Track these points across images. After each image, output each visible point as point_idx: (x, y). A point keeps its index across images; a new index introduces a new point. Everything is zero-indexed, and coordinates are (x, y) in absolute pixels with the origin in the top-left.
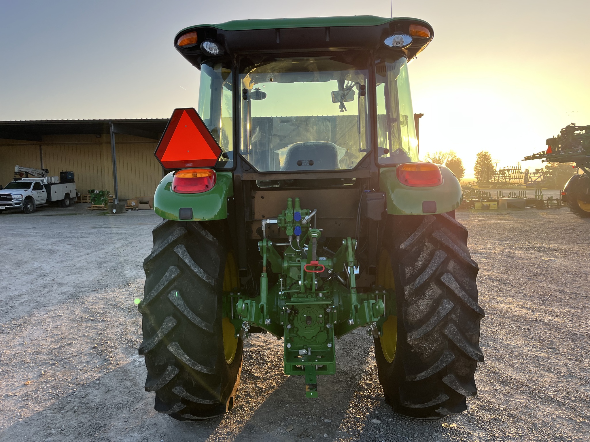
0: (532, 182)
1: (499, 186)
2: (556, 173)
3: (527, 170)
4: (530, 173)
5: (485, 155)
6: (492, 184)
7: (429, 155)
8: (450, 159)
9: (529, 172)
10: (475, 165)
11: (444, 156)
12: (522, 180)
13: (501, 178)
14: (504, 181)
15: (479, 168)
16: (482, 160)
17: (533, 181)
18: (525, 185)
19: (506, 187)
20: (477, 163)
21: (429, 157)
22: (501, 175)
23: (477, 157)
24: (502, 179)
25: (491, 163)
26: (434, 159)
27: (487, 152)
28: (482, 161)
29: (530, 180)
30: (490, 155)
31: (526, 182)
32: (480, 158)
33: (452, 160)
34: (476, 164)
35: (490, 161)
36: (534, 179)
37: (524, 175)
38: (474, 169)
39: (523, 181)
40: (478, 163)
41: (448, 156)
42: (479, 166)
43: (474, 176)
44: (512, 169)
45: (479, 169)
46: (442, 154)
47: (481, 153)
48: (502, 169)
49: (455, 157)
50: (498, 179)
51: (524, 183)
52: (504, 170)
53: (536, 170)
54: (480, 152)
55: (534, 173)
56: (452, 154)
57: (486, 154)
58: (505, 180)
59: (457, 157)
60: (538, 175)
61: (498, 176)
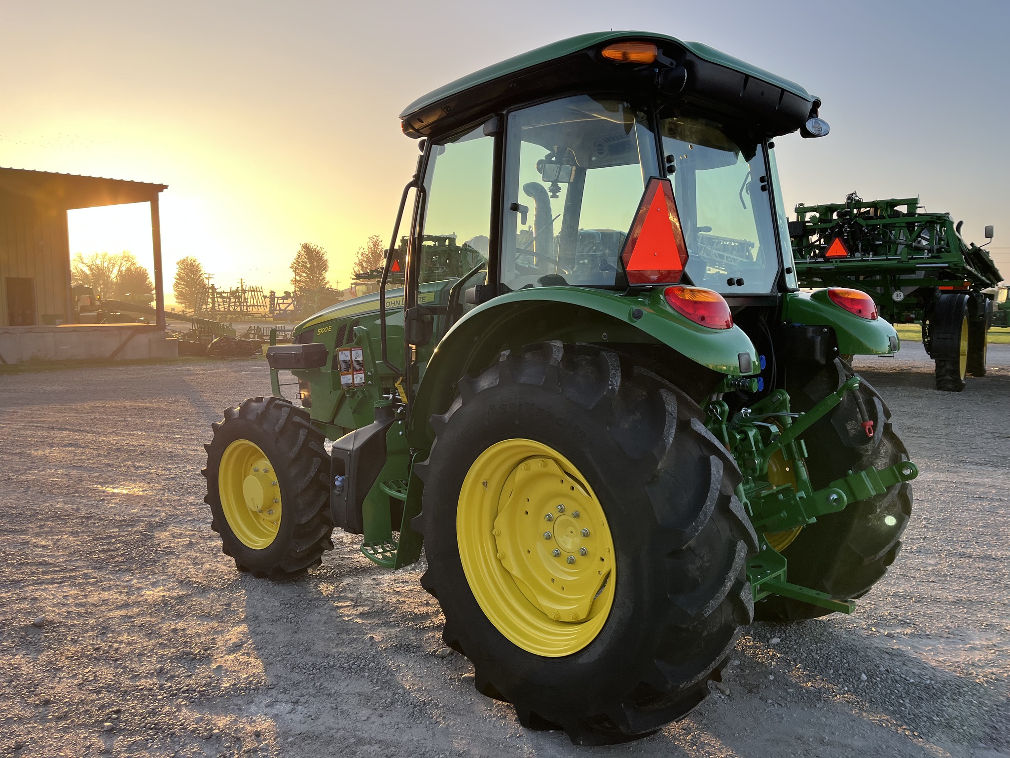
0: (282, 312)
1: (230, 318)
2: (316, 298)
3: (272, 293)
4: (278, 298)
5: (192, 265)
6: (220, 314)
7: (81, 258)
8: (124, 269)
9: (277, 295)
10: (174, 281)
11: (112, 261)
12: (265, 307)
13: (233, 304)
14: (239, 309)
15: (182, 286)
16: (187, 272)
17: (282, 310)
18: (271, 315)
19: (243, 318)
20: (178, 277)
21: (83, 263)
22: (233, 300)
23: (178, 267)
24: (235, 306)
25: (201, 278)
26: (93, 267)
27: (194, 259)
28: (187, 275)
29: (278, 308)
30: (200, 265)
31: (272, 311)
32: (184, 270)
33: (128, 269)
34: (177, 279)
35: (200, 276)
36: (283, 307)
37: (268, 300)
38: (173, 288)
39: (267, 310)
40: (180, 277)
41: (119, 263)
42: (182, 283)
43: (175, 300)
44: (249, 291)
45: (182, 288)
46: (107, 257)
47: (185, 260)
48: (234, 289)
49: (133, 264)
50: (229, 307)
51: (270, 314)
52: (237, 291)
53: (285, 292)
54: (182, 259)
55: (283, 298)
56: (126, 259)
57: (192, 263)
58: (241, 308)
59: (138, 266)
60: (290, 301)
61: (228, 300)
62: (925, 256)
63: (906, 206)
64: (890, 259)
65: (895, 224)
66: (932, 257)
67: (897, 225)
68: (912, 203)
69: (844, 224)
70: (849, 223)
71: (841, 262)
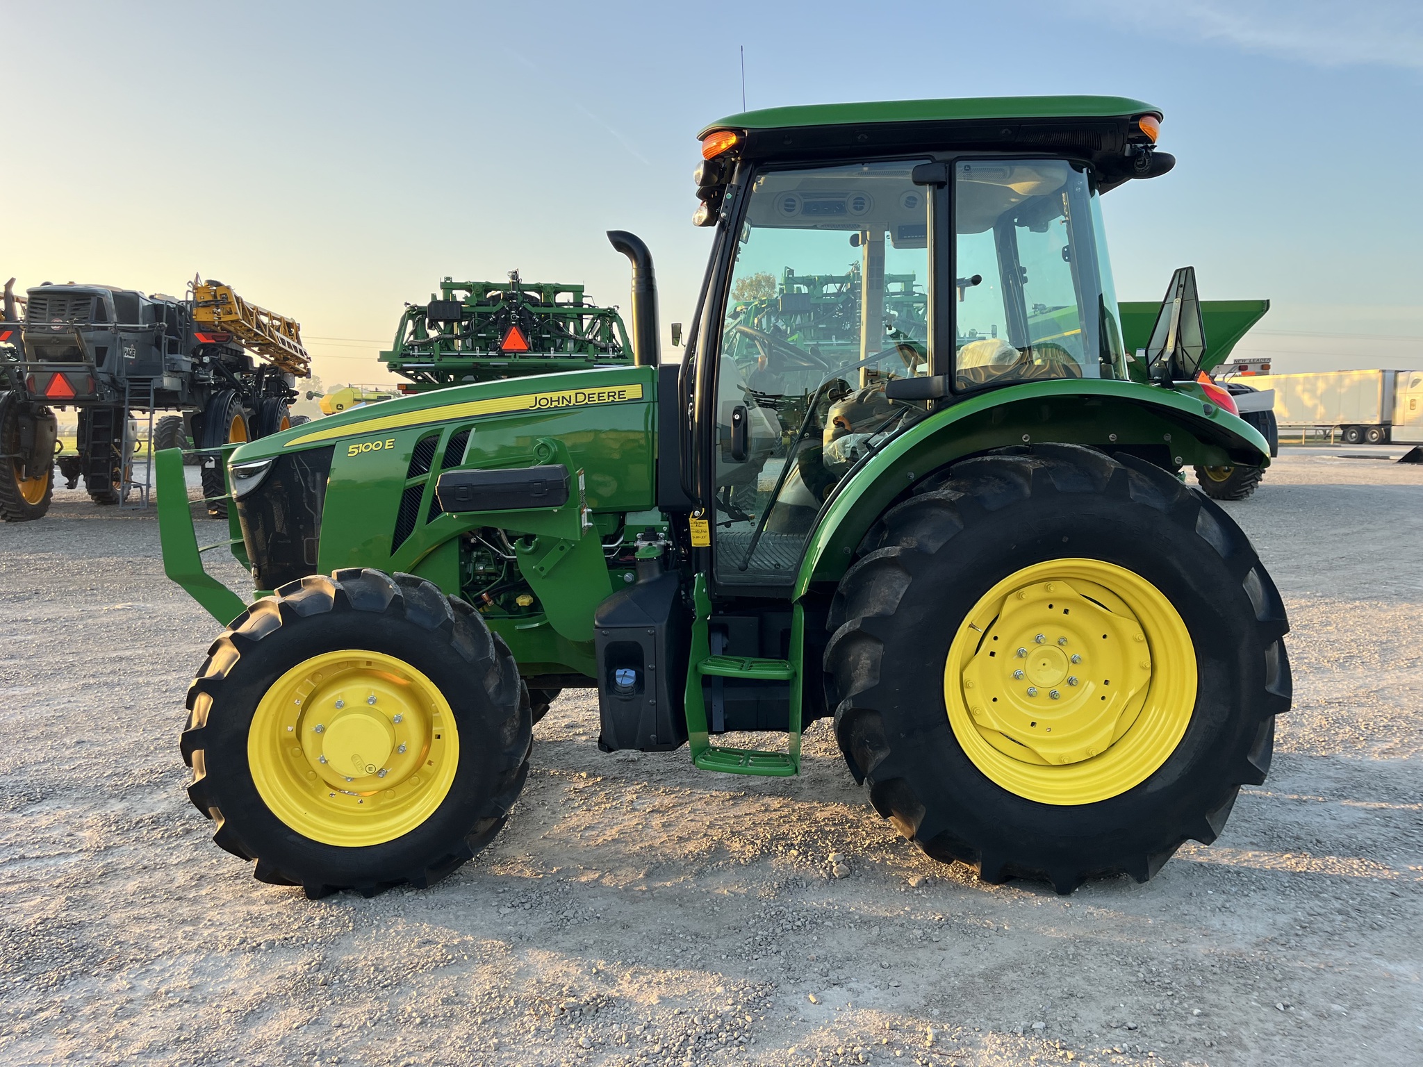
62: (611, 355)
63: (572, 294)
64: (574, 357)
65: (566, 314)
66: (619, 357)
67: (568, 316)
68: (578, 291)
69: (511, 309)
70: (517, 308)
71: (521, 357)
